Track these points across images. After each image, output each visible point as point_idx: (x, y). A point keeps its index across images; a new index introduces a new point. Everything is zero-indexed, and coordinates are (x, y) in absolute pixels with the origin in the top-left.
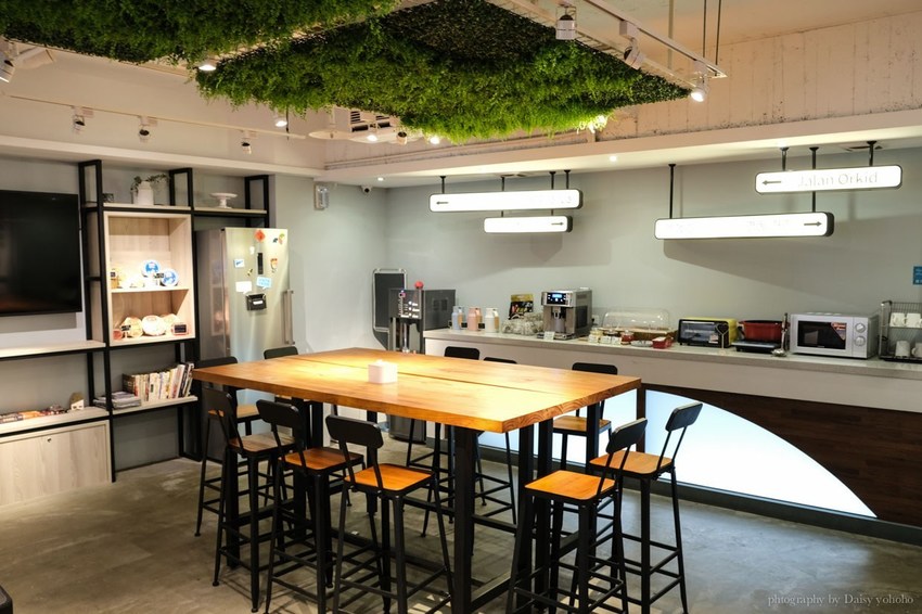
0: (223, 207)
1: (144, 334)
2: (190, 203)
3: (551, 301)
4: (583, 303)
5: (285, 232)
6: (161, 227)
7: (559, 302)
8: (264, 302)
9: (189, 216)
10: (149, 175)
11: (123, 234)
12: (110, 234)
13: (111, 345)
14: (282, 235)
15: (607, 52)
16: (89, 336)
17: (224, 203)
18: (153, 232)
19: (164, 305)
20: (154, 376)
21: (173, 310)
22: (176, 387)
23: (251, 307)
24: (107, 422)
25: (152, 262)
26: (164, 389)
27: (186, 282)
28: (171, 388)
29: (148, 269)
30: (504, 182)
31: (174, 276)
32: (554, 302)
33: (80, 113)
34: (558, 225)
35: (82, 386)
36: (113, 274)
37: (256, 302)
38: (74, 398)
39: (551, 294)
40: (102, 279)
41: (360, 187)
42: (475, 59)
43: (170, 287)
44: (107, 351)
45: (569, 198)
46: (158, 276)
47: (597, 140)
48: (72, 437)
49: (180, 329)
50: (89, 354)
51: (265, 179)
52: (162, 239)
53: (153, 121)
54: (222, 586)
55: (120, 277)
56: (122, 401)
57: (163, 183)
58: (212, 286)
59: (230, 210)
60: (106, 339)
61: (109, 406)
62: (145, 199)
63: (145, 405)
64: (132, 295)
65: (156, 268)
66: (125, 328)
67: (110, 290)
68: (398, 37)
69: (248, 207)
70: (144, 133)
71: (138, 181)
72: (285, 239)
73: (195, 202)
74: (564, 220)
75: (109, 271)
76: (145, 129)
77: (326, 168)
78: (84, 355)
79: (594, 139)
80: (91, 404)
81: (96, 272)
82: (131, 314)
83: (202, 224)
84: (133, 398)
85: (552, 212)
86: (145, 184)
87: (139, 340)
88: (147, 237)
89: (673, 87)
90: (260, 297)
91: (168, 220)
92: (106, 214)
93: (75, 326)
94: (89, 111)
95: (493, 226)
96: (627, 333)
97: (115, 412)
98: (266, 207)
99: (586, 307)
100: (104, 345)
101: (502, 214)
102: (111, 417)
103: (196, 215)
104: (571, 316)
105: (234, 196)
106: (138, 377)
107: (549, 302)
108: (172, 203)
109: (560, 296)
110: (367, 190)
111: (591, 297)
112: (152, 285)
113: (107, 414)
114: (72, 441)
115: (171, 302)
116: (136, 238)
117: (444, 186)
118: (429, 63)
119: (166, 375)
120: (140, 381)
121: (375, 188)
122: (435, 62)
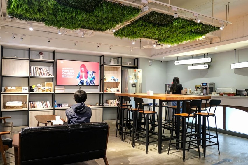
0: (128, 65)
1: (111, 92)
2: (121, 64)
3: (203, 85)
4: (212, 86)
5: (141, 70)
6: (116, 69)
7: (205, 86)
8: (136, 85)
9: (121, 67)
10: (113, 58)
11: (108, 70)
12: (105, 70)
13: (104, 93)
14: (140, 71)
15: (192, 20)
16: (100, 91)
17: (128, 64)
18: (114, 70)
19: (115, 85)
20: (112, 100)
21: (117, 87)
22: (117, 103)
23: (132, 86)
24: (102, 109)
25: (113, 76)
26: (114, 103)
27: (120, 81)
28: (116, 103)
29: (112, 78)
30: (193, 57)
31: (117, 79)
32: (204, 86)
33: (99, 45)
34: (206, 67)
35: (98, 102)
36: (105, 78)
37: (134, 85)
38: (97, 104)
39: (203, 84)
40: (103, 79)
41: (160, 61)
42: (163, 24)
43: (116, 81)
44: (103, 94)
45: (208, 60)
46: (114, 79)
47: (211, 44)
48: (95, 111)
49: (118, 91)
50: (100, 94)
51: (138, 59)
52: (116, 72)
53: (112, 46)
54: (117, 137)
55: (107, 79)
56: (105, 105)
57: (116, 60)
58: (125, 82)
59: (130, 65)
60: (103, 92)
61: (103, 106)
62: (112, 63)
63: (110, 106)
64: (109, 83)
65: (114, 78)
66: (107, 90)
67: (104, 82)
68: (144, 21)
69: (134, 65)
70: (110, 48)
71: (111, 59)
72: (141, 72)
73: (122, 64)
74: (207, 65)
75: (104, 78)
76: (111, 47)
77: (151, 56)
78: (99, 94)
79: (210, 44)
80: (100, 105)
81: (102, 78)
82: (109, 87)
83: (123, 69)
84: (108, 104)
85: (204, 63)
86: (112, 60)
87: (109, 92)
88: (112, 71)
89: (215, 27)
90: (134, 84)
91: (117, 68)
92: (104, 66)
93: (98, 89)
94: (100, 44)
95: (190, 68)
96: (222, 93)
97: (104, 107)
98: (138, 65)
99: (213, 87)
100: (102, 93)
101: (192, 65)
102: (103, 108)
103: (122, 67)
104: (208, 89)
105: (131, 62)
106: (109, 100)
107: (202, 86)
108: (118, 64)
109: (205, 84)
110: (162, 61)
111: (215, 85)
112: (113, 81)
113: (102, 107)
114: (95, 112)
115: (117, 85)
116: (110, 71)
117: (178, 59)
118: (153, 26)
119: (115, 101)
120: (109, 101)
121: (163, 61)
122: (154, 26)
